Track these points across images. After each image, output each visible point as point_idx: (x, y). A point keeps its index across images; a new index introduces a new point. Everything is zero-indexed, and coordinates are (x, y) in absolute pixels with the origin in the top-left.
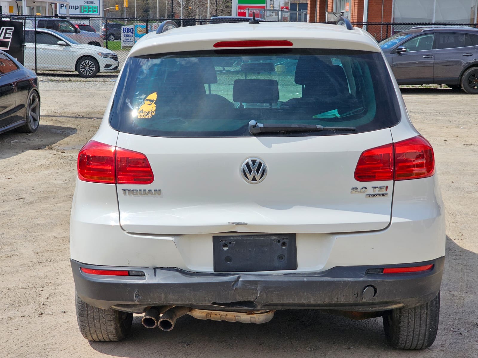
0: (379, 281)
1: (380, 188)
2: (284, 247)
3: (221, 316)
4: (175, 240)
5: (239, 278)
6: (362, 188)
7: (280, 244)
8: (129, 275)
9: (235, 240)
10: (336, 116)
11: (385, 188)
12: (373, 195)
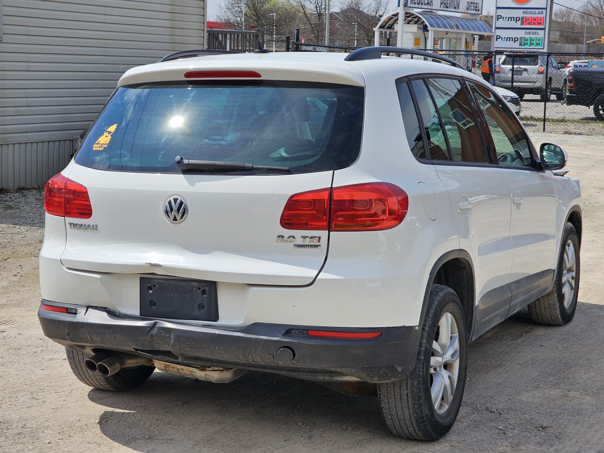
0: (297, 342)
1: (311, 238)
2: (205, 296)
3: (178, 370)
4: (101, 278)
5: (155, 323)
6: (289, 237)
7: (200, 291)
8: (67, 313)
9: (159, 284)
10: (281, 155)
11: (317, 239)
12: (303, 246)
